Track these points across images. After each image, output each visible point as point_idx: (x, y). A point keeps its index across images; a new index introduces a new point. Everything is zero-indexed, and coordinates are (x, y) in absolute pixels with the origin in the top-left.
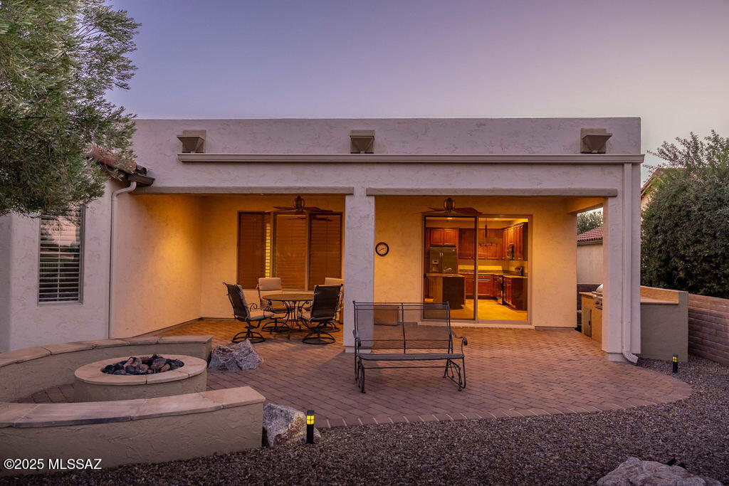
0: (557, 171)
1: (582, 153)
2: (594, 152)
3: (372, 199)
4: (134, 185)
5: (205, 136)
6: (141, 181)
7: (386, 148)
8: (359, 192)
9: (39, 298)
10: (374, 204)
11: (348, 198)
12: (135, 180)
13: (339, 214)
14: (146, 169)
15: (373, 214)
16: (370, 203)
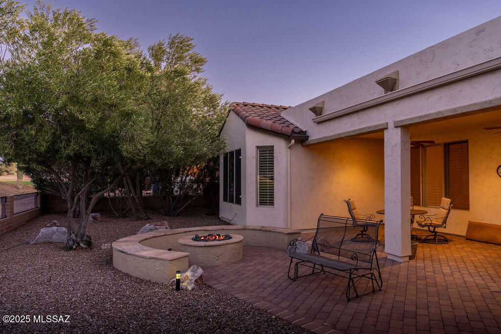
3: (399, 130)
4: (293, 141)
5: (324, 105)
6: (299, 138)
7: (406, 83)
8: (391, 125)
9: (259, 203)
10: (400, 134)
11: (385, 132)
12: (292, 139)
13: (466, 142)
14: (303, 131)
15: (400, 142)
16: (397, 133)
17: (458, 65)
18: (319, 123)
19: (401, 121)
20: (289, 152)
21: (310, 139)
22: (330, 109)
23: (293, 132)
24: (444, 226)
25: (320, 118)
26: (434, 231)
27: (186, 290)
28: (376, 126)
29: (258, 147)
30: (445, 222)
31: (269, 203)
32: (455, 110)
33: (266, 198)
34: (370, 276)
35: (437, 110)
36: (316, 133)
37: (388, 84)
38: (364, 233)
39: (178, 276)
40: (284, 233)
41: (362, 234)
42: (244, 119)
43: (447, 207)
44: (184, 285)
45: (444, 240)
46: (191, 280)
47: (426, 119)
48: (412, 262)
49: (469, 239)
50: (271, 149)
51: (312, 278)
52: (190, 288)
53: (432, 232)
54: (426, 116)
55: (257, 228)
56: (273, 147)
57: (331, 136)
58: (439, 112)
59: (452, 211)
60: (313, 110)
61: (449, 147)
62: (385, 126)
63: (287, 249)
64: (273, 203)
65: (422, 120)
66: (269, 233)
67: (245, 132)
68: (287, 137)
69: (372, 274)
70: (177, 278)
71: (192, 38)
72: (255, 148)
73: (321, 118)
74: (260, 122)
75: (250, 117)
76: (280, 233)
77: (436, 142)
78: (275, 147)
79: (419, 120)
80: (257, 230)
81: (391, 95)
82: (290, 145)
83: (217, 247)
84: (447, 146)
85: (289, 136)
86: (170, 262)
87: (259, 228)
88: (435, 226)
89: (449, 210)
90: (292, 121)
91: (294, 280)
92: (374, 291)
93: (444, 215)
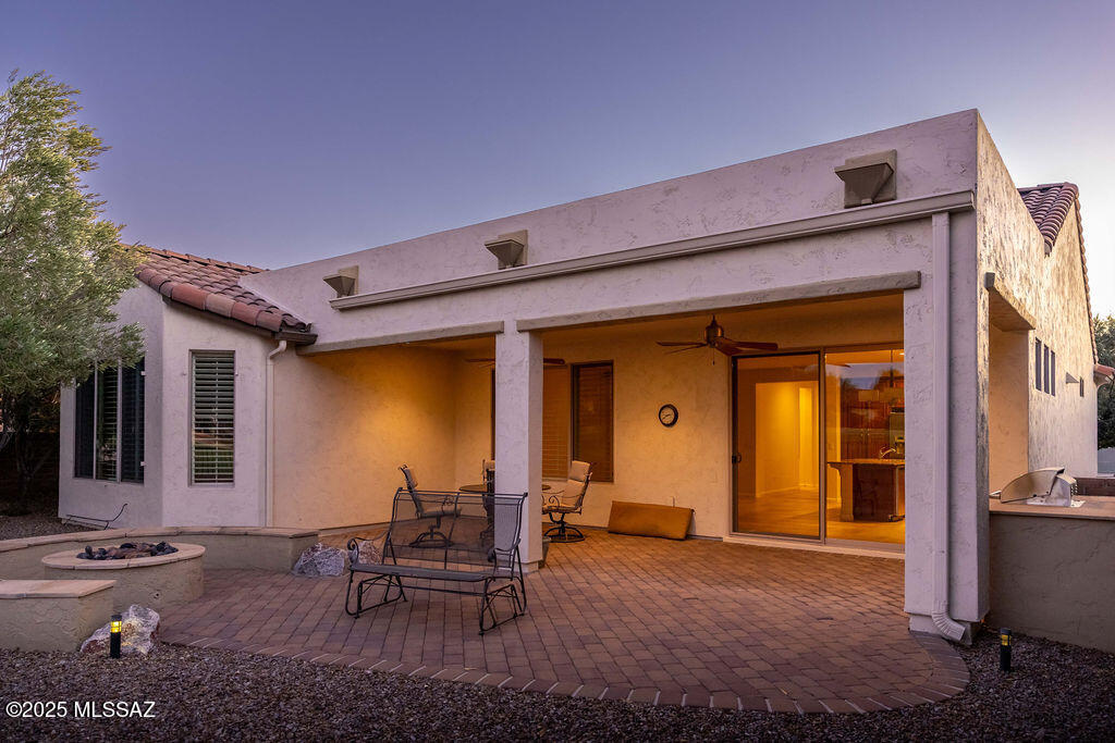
0: (799, 251)
1: (846, 207)
2: (863, 202)
3: (526, 337)
4: (283, 344)
5: (357, 274)
6: (294, 339)
7: (541, 255)
8: (511, 328)
9: (193, 478)
10: (527, 344)
11: (498, 339)
12: (282, 339)
13: (611, 364)
14: (304, 325)
15: (527, 359)
16: (523, 343)
17: (635, 237)
18: (343, 310)
19: (532, 322)
20: (270, 368)
21: (320, 341)
22: (371, 284)
23: (284, 324)
24: (579, 510)
25: (347, 301)
26: (562, 522)
27: (135, 654)
28: (480, 326)
29: (193, 352)
30: (580, 503)
31: (219, 476)
32: (630, 310)
33: (213, 466)
34: (509, 590)
35: (598, 309)
36: (336, 331)
37: (508, 252)
38: (435, 530)
39: (116, 627)
40: (283, 537)
41: (432, 533)
42: (157, 287)
43: (583, 477)
44: (127, 645)
45: (578, 535)
46: (142, 634)
47: (579, 321)
48: (545, 572)
49: (613, 531)
50: (228, 358)
51: (388, 609)
52: (143, 650)
53: (558, 523)
54: (579, 316)
55: (213, 530)
56: (232, 353)
57: (377, 339)
58: (602, 312)
59: (591, 485)
60: (335, 282)
61: (579, 371)
62: (499, 328)
63: (292, 569)
64: (232, 476)
65: (572, 322)
66: (244, 539)
67: (161, 316)
68: (269, 334)
69: (513, 588)
70: (116, 630)
71: (72, 88)
72: (187, 355)
73: (349, 302)
74: (204, 298)
75: (175, 284)
76: (272, 536)
77: (566, 362)
78: (237, 356)
79: (565, 323)
80: (210, 534)
81: (512, 273)
82: (274, 352)
83: (155, 569)
84: (576, 369)
85: (274, 333)
86: (79, 601)
87: (218, 530)
88: (564, 512)
89: (587, 482)
90: (271, 300)
91: (356, 616)
92: (515, 616)
93: (580, 491)
